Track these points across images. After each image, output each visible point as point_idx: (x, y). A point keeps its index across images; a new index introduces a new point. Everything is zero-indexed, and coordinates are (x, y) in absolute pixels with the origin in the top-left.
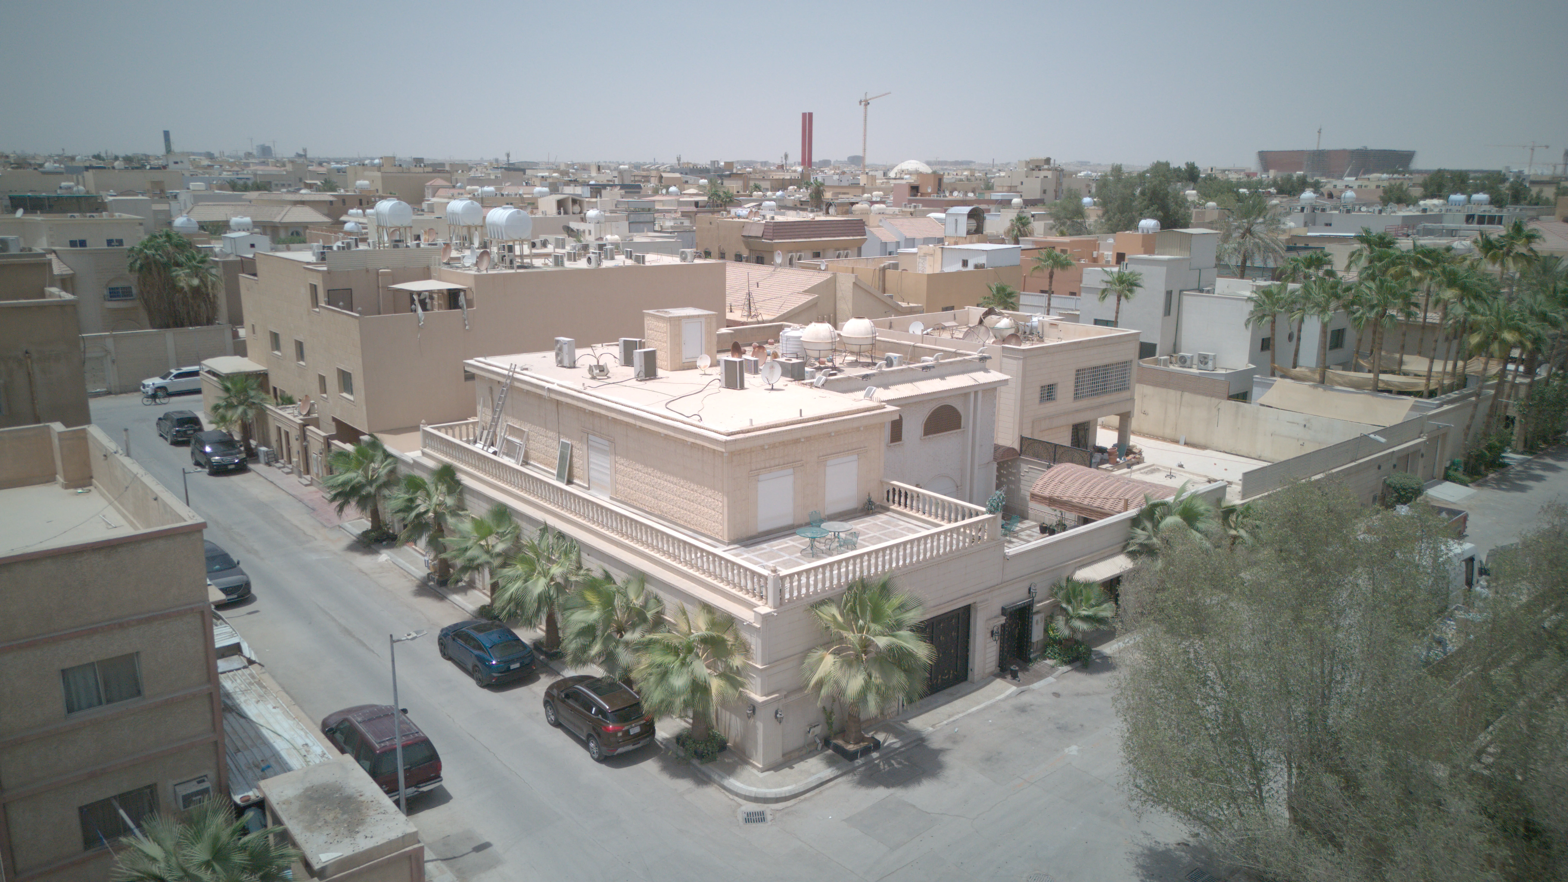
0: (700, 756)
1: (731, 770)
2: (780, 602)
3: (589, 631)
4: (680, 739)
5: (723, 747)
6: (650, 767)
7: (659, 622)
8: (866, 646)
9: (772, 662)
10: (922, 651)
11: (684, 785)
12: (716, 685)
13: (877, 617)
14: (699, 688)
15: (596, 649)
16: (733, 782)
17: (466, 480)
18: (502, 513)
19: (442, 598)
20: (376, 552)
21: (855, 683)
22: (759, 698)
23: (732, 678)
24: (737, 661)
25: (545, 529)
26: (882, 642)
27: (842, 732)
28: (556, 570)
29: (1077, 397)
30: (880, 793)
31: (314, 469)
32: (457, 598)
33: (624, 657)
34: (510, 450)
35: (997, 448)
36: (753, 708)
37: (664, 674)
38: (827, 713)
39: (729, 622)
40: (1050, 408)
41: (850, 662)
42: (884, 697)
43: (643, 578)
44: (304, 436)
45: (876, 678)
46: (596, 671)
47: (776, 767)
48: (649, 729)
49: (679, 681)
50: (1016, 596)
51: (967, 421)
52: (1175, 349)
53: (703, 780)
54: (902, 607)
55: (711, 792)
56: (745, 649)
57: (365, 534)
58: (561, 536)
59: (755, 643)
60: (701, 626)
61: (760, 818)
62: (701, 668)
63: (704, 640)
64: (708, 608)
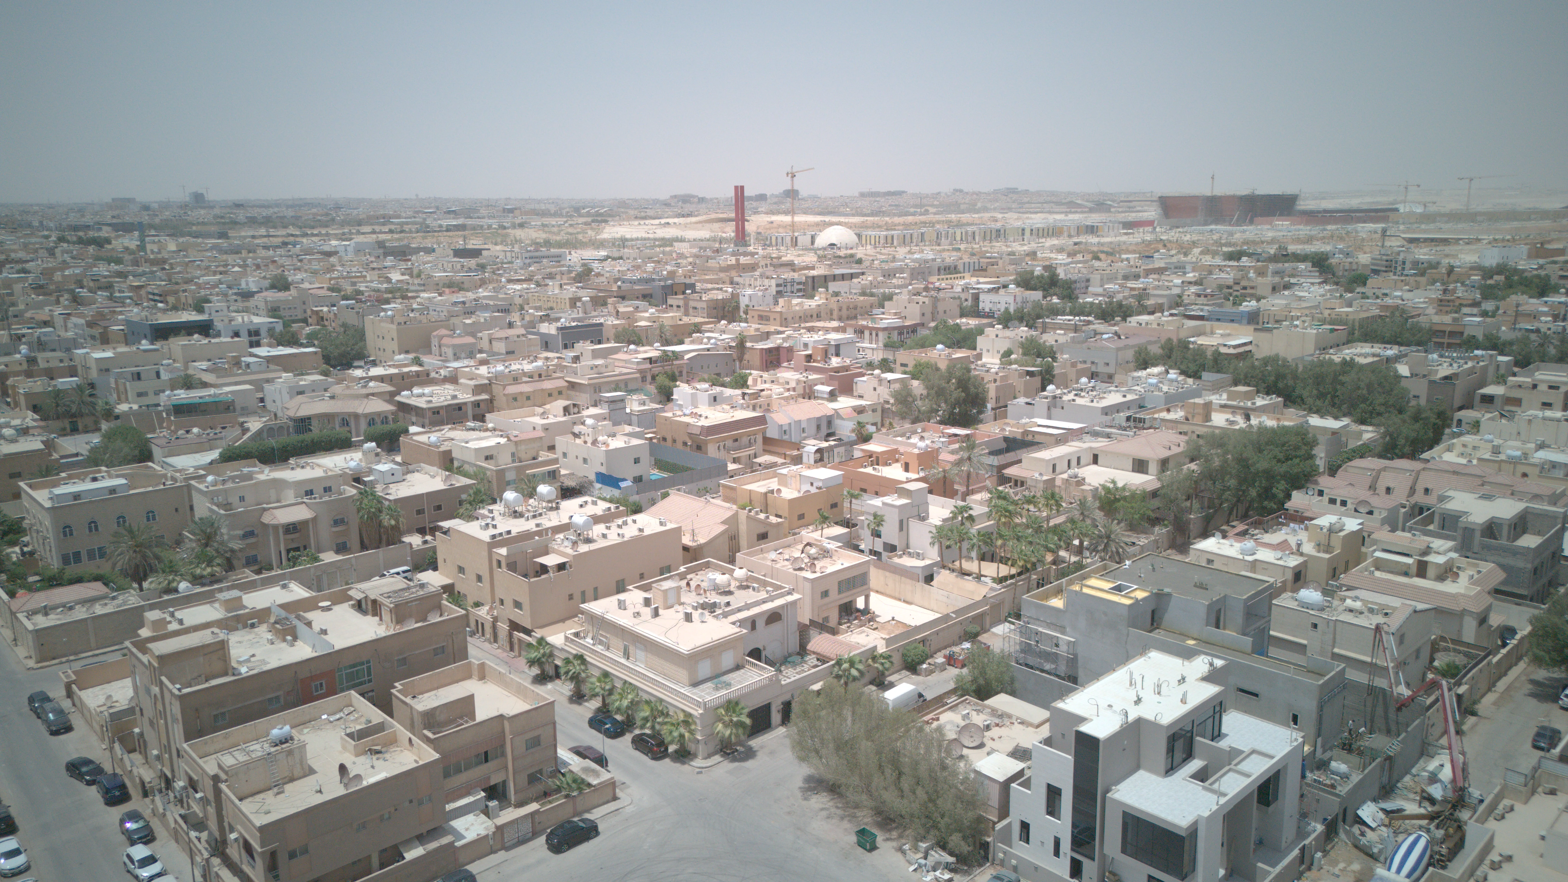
0: (682, 756)
1: (692, 760)
2: (705, 709)
3: (646, 719)
4: (676, 752)
5: (689, 753)
6: (667, 760)
7: (667, 715)
8: (731, 721)
9: (703, 727)
10: (748, 721)
11: (678, 765)
12: (687, 735)
13: (734, 712)
14: (682, 736)
15: (649, 725)
16: (692, 763)
17: (588, 659)
18: (606, 674)
19: (580, 704)
20: (545, 684)
21: (728, 733)
22: (700, 738)
23: (691, 732)
24: (693, 727)
25: (625, 682)
26: (735, 719)
27: (726, 747)
28: (630, 696)
29: (840, 592)
30: (736, 764)
31: (500, 642)
32: (586, 704)
33: (657, 727)
34: (601, 643)
35: (799, 623)
36: (698, 741)
37: (671, 732)
38: (721, 741)
39: (690, 715)
40: (826, 600)
41: (726, 725)
42: (737, 736)
43: (661, 701)
44: (494, 627)
45: (734, 731)
46: (648, 731)
47: (705, 758)
48: (667, 749)
49: (676, 734)
50: (786, 697)
51: (784, 617)
52: (908, 547)
53: (683, 763)
54: (743, 708)
55: (686, 766)
56: (695, 723)
57: (537, 675)
58: (630, 684)
59: (698, 721)
60: (681, 717)
61: (701, 773)
62: (682, 730)
63: (683, 721)
64: (683, 711)
